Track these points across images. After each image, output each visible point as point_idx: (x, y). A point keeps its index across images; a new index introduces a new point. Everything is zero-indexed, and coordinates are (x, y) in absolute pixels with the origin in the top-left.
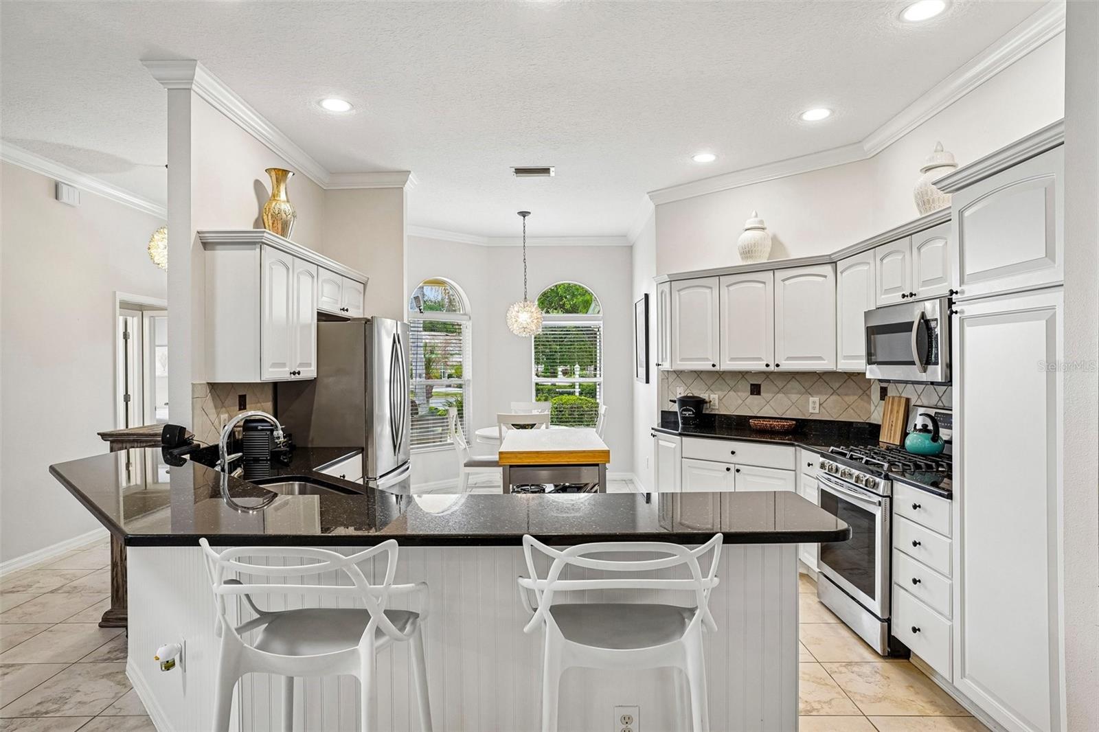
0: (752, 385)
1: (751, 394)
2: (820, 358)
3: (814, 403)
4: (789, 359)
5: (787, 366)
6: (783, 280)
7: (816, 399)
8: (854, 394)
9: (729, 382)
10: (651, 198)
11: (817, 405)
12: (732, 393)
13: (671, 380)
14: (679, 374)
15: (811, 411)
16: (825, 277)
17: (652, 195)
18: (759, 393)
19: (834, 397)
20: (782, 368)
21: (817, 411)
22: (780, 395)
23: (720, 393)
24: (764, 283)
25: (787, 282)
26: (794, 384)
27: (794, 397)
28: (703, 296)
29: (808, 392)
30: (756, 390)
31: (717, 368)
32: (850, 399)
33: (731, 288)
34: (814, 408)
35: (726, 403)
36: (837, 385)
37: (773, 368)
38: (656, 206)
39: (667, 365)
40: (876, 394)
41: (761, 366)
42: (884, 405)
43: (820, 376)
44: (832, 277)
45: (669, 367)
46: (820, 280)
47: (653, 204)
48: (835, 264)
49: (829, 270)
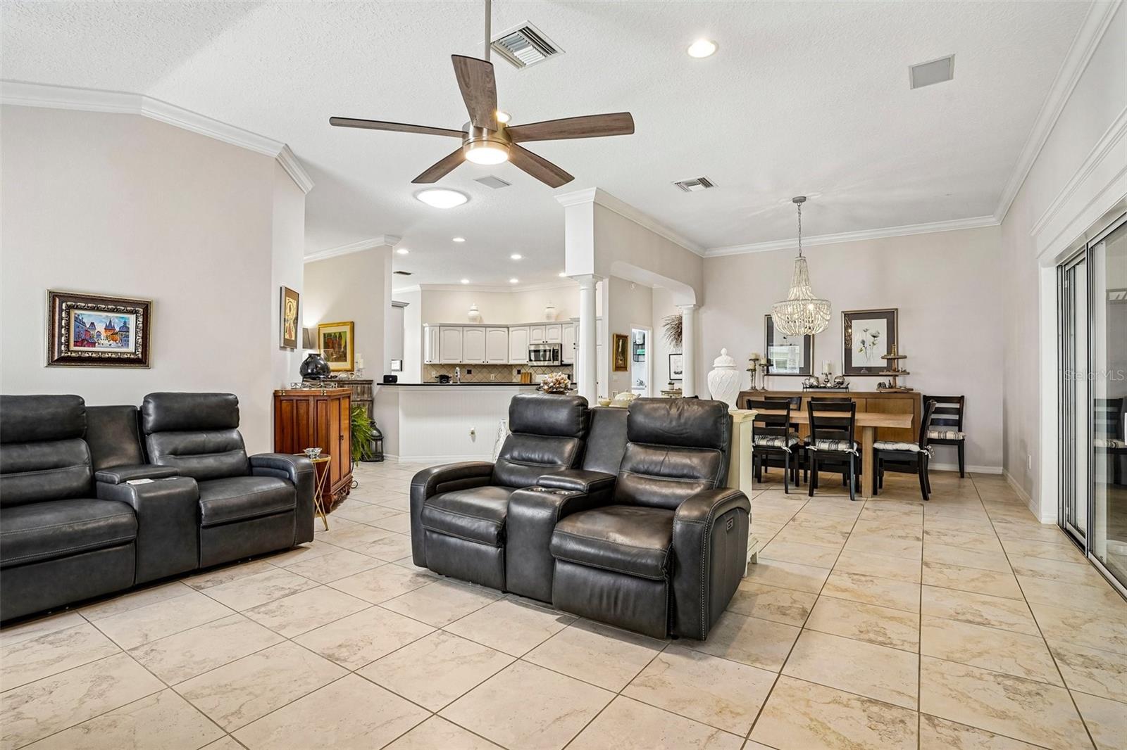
0: (468, 370)
1: (468, 374)
2: (502, 360)
3: (492, 376)
4: (491, 359)
5: (491, 362)
6: (490, 331)
8: (507, 372)
10: (421, 286)
11: (494, 377)
12: (458, 373)
13: (428, 368)
14: (433, 366)
15: (492, 380)
16: (504, 332)
18: (471, 373)
19: (500, 374)
20: (489, 363)
21: (494, 379)
22: (479, 373)
24: (482, 332)
26: (485, 369)
27: (485, 374)
28: (454, 335)
29: (490, 373)
30: (469, 372)
31: (462, 363)
32: (505, 375)
33: (468, 332)
34: (492, 378)
36: (501, 370)
37: (485, 363)
38: (422, 291)
39: (436, 362)
40: (515, 372)
41: (480, 362)
42: (520, 375)
43: (495, 366)
44: (507, 332)
45: (438, 363)
46: (501, 333)
47: (420, 289)
48: (508, 328)
49: (506, 329)
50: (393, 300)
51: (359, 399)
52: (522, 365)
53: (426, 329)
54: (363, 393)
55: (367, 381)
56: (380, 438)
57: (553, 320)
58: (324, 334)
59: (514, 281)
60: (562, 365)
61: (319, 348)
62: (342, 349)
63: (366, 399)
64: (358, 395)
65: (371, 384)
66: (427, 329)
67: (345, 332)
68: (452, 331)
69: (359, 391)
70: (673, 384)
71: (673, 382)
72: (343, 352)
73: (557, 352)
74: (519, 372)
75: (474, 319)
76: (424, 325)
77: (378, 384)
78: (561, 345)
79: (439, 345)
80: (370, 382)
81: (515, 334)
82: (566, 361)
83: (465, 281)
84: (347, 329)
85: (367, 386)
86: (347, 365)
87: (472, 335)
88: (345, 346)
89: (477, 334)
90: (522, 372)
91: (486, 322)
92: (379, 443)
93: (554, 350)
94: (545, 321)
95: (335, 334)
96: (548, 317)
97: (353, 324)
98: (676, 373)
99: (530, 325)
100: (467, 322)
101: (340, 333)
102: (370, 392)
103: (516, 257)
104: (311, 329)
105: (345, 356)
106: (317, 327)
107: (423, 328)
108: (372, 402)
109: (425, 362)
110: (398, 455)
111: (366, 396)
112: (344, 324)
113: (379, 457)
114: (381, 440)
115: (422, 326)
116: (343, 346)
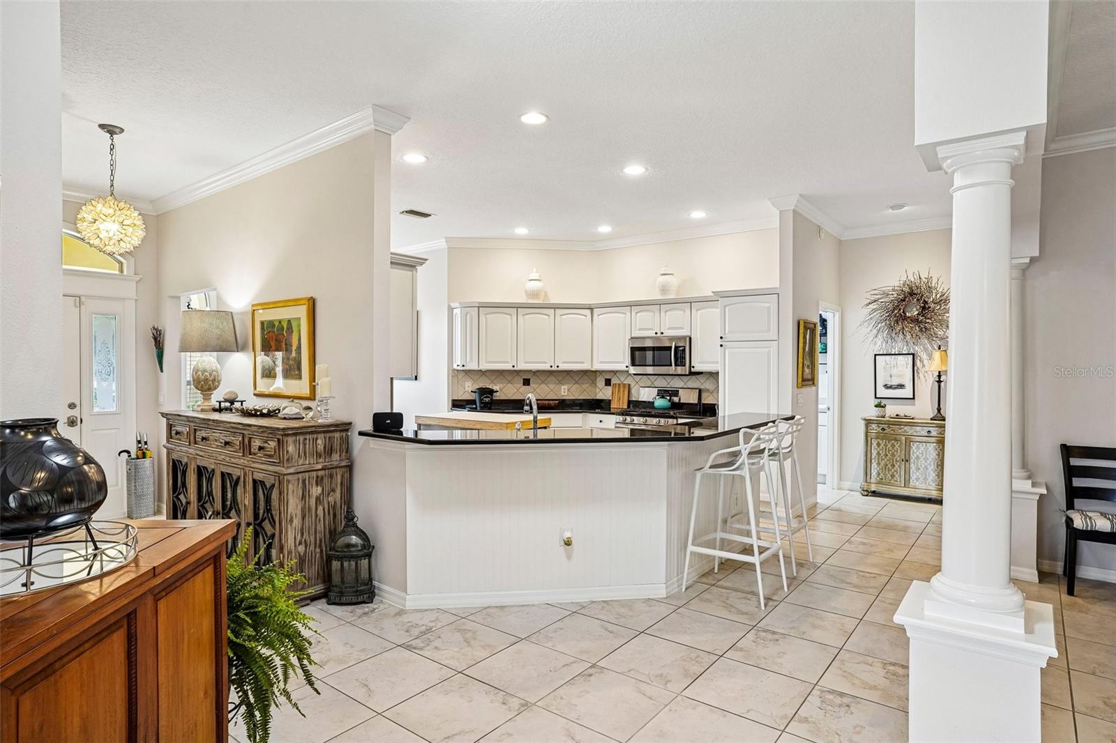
0: (524, 379)
1: (524, 385)
2: (582, 363)
3: (565, 389)
4: (564, 363)
5: (563, 367)
6: (561, 315)
7: (566, 387)
8: (587, 383)
9: (508, 378)
10: (446, 241)
11: (566, 391)
12: (509, 385)
13: (460, 377)
14: (468, 373)
15: (563, 394)
16: (586, 316)
17: (448, 240)
18: (529, 384)
19: (576, 386)
20: (559, 369)
21: (566, 394)
22: (543, 386)
23: (501, 385)
24: (549, 316)
25: (563, 317)
26: (552, 378)
27: (552, 386)
28: (504, 321)
29: (561, 383)
30: (527, 382)
31: (515, 368)
32: (585, 386)
33: (526, 317)
34: (564, 392)
35: (506, 391)
36: (578, 378)
37: (554, 368)
38: (449, 248)
39: (473, 366)
40: (601, 382)
41: (546, 367)
42: (610, 388)
43: (568, 373)
44: (590, 316)
45: (476, 368)
46: (583, 318)
47: (446, 246)
48: (592, 309)
49: (588, 312)
50: (392, 251)
51: (319, 466)
52: (615, 372)
53: (455, 311)
54: (329, 451)
55: (337, 425)
56: (368, 549)
57: (672, 296)
58: (262, 323)
59: (605, 229)
60: (692, 374)
61: (254, 349)
62: (294, 354)
63: (335, 463)
64: (319, 455)
65: (347, 430)
66: (457, 312)
67: (299, 319)
68: (501, 315)
69: (320, 447)
70: (884, 407)
71: (884, 402)
72: (295, 359)
73: (684, 350)
74: (608, 382)
75: (534, 294)
76: (453, 305)
77: (361, 434)
78: (690, 338)
79: (477, 340)
80: (345, 427)
81: (602, 318)
82: (698, 367)
83: (522, 231)
84: (301, 312)
85: (337, 435)
86: (301, 387)
87: (531, 321)
88: (299, 347)
89: (542, 320)
90: (613, 382)
91: (554, 300)
92: (365, 562)
93: (676, 348)
94: (658, 296)
95: (280, 322)
96: (664, 289)
97: (312, 303)
98: (886, 387)
99: (631, 305)
100: (522, 299)
101: (289, 321)
102: (347, 447)
103: (635, 170)
104: (238, 314)
105: (299, 369)
106: (250, 309)
107: (451, 310)
108: (350, 468)
109: (455, 367)
110: (406, 591)
111: (336, 457)
112: (296, 302)
113: (362, 593)
114: (369, 556)
115: (449, 306)
116: (294, 348)
